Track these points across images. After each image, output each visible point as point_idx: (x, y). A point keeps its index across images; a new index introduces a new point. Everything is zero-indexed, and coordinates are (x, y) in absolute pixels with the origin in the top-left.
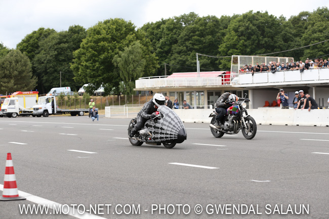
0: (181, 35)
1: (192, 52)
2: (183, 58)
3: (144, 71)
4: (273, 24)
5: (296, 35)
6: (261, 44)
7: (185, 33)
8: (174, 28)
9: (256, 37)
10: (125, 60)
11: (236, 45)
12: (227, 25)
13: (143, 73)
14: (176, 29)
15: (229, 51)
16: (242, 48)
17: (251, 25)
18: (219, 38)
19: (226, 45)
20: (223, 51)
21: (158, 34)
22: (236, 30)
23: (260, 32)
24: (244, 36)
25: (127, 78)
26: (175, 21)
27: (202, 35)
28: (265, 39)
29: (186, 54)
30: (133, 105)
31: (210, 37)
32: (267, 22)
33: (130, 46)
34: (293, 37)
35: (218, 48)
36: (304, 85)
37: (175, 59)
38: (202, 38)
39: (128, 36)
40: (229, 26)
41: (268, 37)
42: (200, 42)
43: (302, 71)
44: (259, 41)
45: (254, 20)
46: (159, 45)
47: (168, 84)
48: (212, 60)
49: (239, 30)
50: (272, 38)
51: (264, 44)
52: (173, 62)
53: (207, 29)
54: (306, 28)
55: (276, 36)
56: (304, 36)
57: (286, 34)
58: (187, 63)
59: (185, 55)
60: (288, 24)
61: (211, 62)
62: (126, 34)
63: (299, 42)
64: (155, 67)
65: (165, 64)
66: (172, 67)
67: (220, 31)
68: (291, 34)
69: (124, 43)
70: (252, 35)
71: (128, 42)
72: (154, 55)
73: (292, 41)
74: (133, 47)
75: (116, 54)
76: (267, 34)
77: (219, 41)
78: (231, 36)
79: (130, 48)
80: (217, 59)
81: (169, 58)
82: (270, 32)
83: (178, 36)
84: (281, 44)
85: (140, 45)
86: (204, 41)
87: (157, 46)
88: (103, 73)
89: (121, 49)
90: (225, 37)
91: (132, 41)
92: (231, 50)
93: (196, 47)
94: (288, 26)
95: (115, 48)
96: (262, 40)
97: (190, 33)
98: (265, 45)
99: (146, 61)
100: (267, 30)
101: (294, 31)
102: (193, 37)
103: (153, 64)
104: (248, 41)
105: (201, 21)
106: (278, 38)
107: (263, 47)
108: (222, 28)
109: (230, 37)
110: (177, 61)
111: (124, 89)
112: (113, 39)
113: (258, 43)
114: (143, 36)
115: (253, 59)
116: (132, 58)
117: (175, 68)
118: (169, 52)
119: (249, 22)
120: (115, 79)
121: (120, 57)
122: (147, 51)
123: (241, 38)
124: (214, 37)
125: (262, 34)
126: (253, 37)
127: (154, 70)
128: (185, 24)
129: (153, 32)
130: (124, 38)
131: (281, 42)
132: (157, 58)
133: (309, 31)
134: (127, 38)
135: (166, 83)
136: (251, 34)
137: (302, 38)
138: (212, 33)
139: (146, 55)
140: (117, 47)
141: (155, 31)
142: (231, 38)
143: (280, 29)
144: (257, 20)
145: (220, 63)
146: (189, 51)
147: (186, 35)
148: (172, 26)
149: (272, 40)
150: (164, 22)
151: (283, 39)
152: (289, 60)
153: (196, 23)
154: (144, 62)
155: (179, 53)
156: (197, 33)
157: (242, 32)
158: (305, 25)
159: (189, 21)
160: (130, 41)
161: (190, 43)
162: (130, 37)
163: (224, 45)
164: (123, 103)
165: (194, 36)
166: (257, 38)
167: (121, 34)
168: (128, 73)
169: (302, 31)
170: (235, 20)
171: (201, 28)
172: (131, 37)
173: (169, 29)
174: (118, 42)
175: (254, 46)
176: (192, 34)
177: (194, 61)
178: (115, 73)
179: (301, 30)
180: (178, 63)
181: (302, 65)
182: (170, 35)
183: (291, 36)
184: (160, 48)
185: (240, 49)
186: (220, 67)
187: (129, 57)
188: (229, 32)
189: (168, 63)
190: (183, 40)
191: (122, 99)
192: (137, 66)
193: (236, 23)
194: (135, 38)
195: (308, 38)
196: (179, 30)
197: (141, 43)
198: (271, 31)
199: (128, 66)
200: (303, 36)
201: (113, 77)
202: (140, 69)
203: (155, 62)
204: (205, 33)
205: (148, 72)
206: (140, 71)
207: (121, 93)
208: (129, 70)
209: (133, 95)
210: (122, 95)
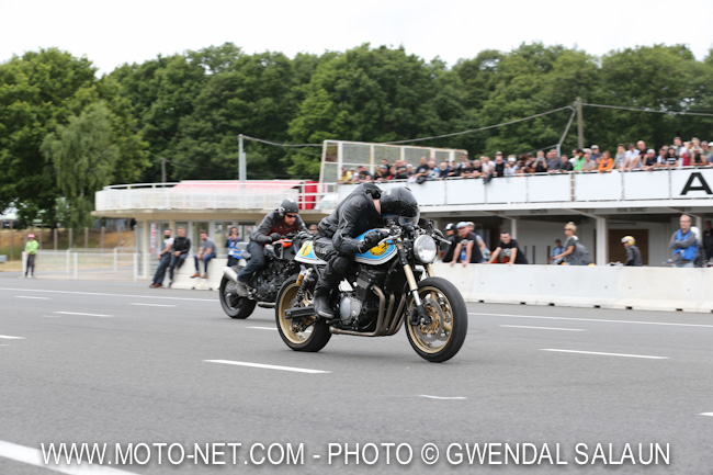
0: (203, 94)
1: (225, 134)
2: (204, 147)
3: (114, 174)
4: (416, 77)
5: (469, 104)
6: (388, 123)
7: (212, 89)
8: (187, 77)
9: (376, 104)
10: (72, 147)
11: (328, 121)
12: (308, 75)
14: (189, 81)
15: (313, 136)
16: (342, 130)
17: (365, 77)
18: (289, 105)
19: (305, 122)
20: (299, 136)
21: (147, 90)
22: (330, 88)
23: (385, 94)
24: (349, 103)
25: (74, 189)
26: (189, 61)
27: (250, 96)
28: (397, 110)
29: (212, 138)
30: (86, 250)
31: (269, 101)
32: (403, 72)
33: (83, 113)
34: (462, 108)
35: (287, 127)
36: (492, 214)
37: (185, 149)
38: (251, 104)
39: (81, 90)
40: (313, 77)
41: (404, 106)
42: (245, 111)
43: (488, 180)
44: (383, 113)
45: (372, 65)
46: (150, 116)
47: (171, 203)
48: (272, 155)
49: (337, 87)
50: (413, 108)
51: (392, 122)
52: (180, 156)
53: (262, 83)
54: (492, 88)
55: (423, 105)
56: (487, 105)
57: (445, 101)
58: (214, 160)
59: (211, 142)
60: (452, 78)
61: (269, 160)
62: (76, 84)
63: (474, 119)
64: (139, 166)
65: (162, 160)
66: (177, 168)
67: (292, 89)
68: (457, 100)
69: (70, 106)
70: (367, 100)
71: (78, 104)
72: (138, 137)
73: (458, 117)
74: (89, 115)
75: (50, 130)
76: (402, 98)
77: (289, 112)
78: (318, 101)
79: (83, 118)
80: (282, 153)
81: (172, 148)
82: (408, 95)
83: (194, 97)
84: (433, 124)
85: (106, 112)
86: (255, 110)
87: (145, 118)
88: (19, 175)
89: (62, 120)
90: (305, 103)
91: (89, 102)
92: (318, 133)
93: (235, 123)
94: (450, 82)
95: (49, 117)
96: (390, 113)
97: (223, 90)
98: (396, 124)
99: (121, 150)
100: (401, 89)
101: (464, 95)
102: (230, 101)
103: (137, 157)
104: (357, 114)
105: (248, 64)
106: (427, 109)
107: (392, 129)
108: (298, 81)
109: (316, 103)
110: (191, 155)
111: (66, 214)
112: (45, 95)
113: (380, 120)
114: (113, 91)
115: (372, 150)
116: (87, 142)
117: (185, 172)
118: (171, 133)
119: (360, 70)
120: (46, 190)
121: (58, 138)
122: (122, 126)
123: (340, 105)
124: (278, 102)
125: (390, 99)
126: (368, 105)
127: (138, 173)
128: (212, 68)
129: (137, 86)
130: (70, 94)
131: (433, 119)
132: (146, 144)
133: (499, 94)
134: (77, 94)
135: (168, 201)
136: (363, 98)
137: (483, 111)
138: (275, 92)
139: (119, 135)
140: (54, 114)
141: (142, 84)
142: (319, 104)
143: (431, 88)
144: (378, 65)
145: (291, 163)
146: (218, 132)
147: (213, 95)
148: (181, 73)
149: (414, 113)
150: (162, 63)
151: (438, 111)
152: (457, 155)
153: (238, 67)
154: (115, 152)
155: (196, 136)
156: (239, 90)
157: (344, 92)
158: (490, 81)
159: (221, 62)
160: (84, 103)
161: (222, 115)
162: (83, 92)
163: (300, 121)
164: (63, 245)
165: (231, 97)
166: (379, 106)
167: (64, 85)
168: (77, 177)
169: (483, 95)
170: (328, 65)
171: (248, 80)
172: (88, 94)
173: (174, 80)
174: (56, 104)
175: (370, 126)
176: (226, 93)
177: (231, 156)
178: (46, 176)
179: (480, 93)
180: (192, 159)
181: (489, 166)
182: (176, 93)
183: (457, 104)
184: (152, 122)
185: (338, 132)
186: (291, 173)
187: (79, 139)
188: (314, 91)
189: (170, 159)
190: (206, 106)
191: (62, 236)
192: (99, 160)
193: (329, 70)
194: (97, 94)
195: (497, 110)
196: (196, 83)
197: (109, 107)
198: (411, 92)
199: (77, 160)
200: (486, 107)
201: (41, 185)
202: (105, 168)
203: (141, 153)
204: (257, 91)
205: (123, 175)
206: (105, 172)
207: (59, 225)
208: (78, 169)
209: (87, 229)
210: (62, 229)
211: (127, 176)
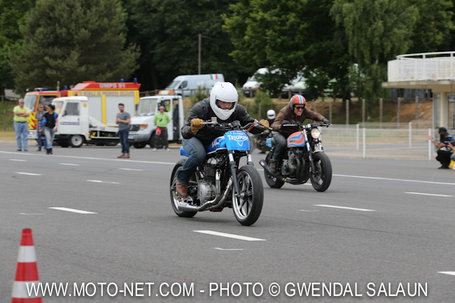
3: (412, 38)
10: (364, 9)
13: (411, 42)
25: (367, 55)
30: (381, 124)
64: (442, 29)
88: (307, 41)
99: (421, 12)
103: (439, 19)
111: (359, 83)
116: (382, 4)
120: (337, 57)
127: (440, 37)
132: (450, 4)
154: (414, 14)
164: (355, 118)
168: (371, 43)
178: (337, 42)
191: (355, 107)
192: (395, 23)
199: (371, 24)
201: (332, 52)
202: (401, 32)
203: (444, 14)
205: (423, 40)
206: (402, 37)
207: (352, 94)
208: (373, 34)
209: (381, 99)
210: (354, 100)
211: (427, 41)
